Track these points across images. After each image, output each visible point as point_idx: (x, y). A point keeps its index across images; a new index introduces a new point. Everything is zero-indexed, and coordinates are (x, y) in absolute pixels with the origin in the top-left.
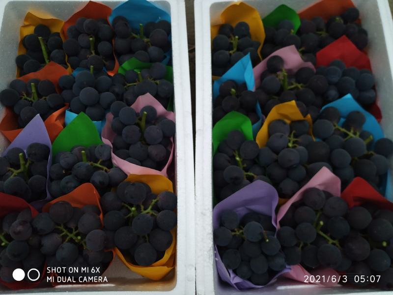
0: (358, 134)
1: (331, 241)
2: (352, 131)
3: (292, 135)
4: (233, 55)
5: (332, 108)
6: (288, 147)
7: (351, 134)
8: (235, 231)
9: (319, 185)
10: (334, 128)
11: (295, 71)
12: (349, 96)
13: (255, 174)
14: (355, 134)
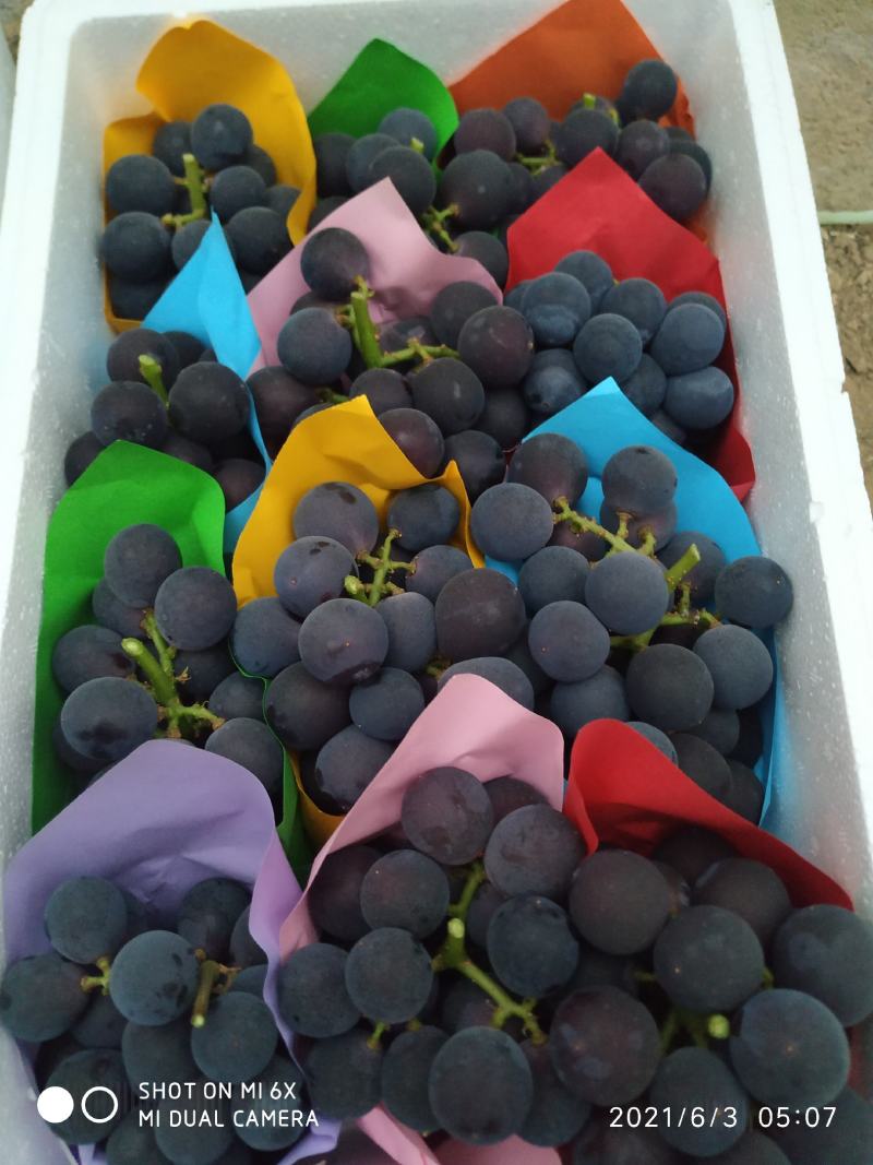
0: (651, 541)
1: (506, 1007)
2: (623, 530)
3: (386, 549)
4: (180, 230)
5: (551, 437)
6: (345, 594)
7: (619, 542)
8: (98, 972)
9: (474, 754)
10: (554, 518)
11: (425, 296)
12: (608, 386)
13: (218, 714)
14: (636, 541)
